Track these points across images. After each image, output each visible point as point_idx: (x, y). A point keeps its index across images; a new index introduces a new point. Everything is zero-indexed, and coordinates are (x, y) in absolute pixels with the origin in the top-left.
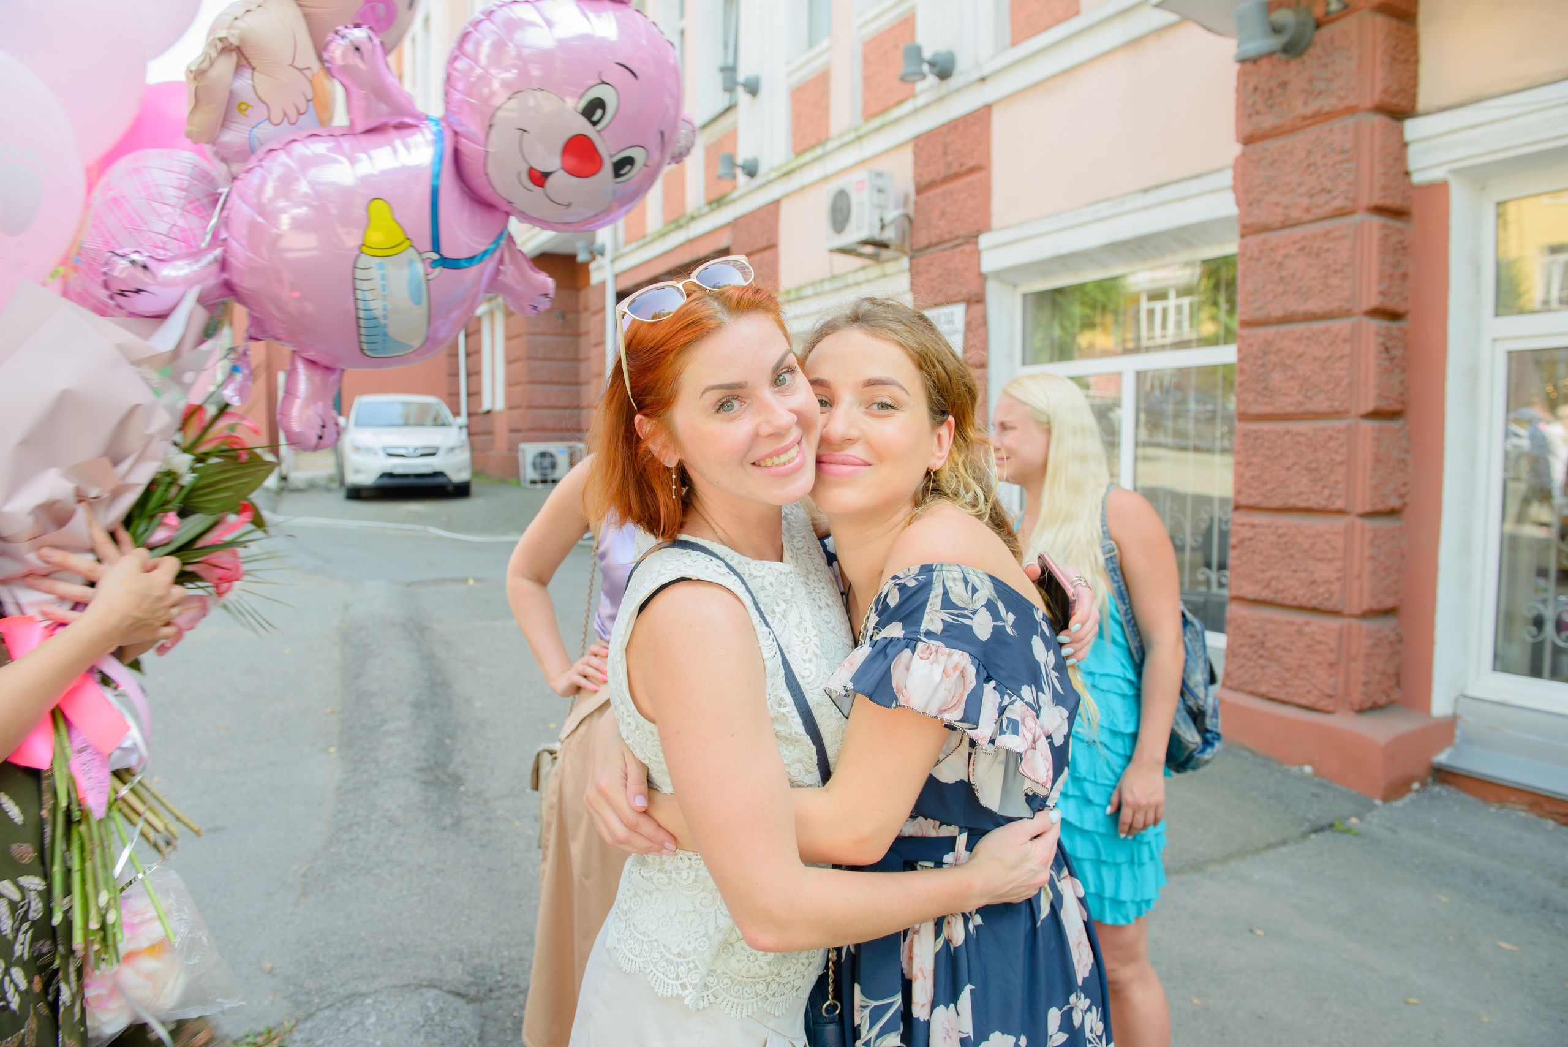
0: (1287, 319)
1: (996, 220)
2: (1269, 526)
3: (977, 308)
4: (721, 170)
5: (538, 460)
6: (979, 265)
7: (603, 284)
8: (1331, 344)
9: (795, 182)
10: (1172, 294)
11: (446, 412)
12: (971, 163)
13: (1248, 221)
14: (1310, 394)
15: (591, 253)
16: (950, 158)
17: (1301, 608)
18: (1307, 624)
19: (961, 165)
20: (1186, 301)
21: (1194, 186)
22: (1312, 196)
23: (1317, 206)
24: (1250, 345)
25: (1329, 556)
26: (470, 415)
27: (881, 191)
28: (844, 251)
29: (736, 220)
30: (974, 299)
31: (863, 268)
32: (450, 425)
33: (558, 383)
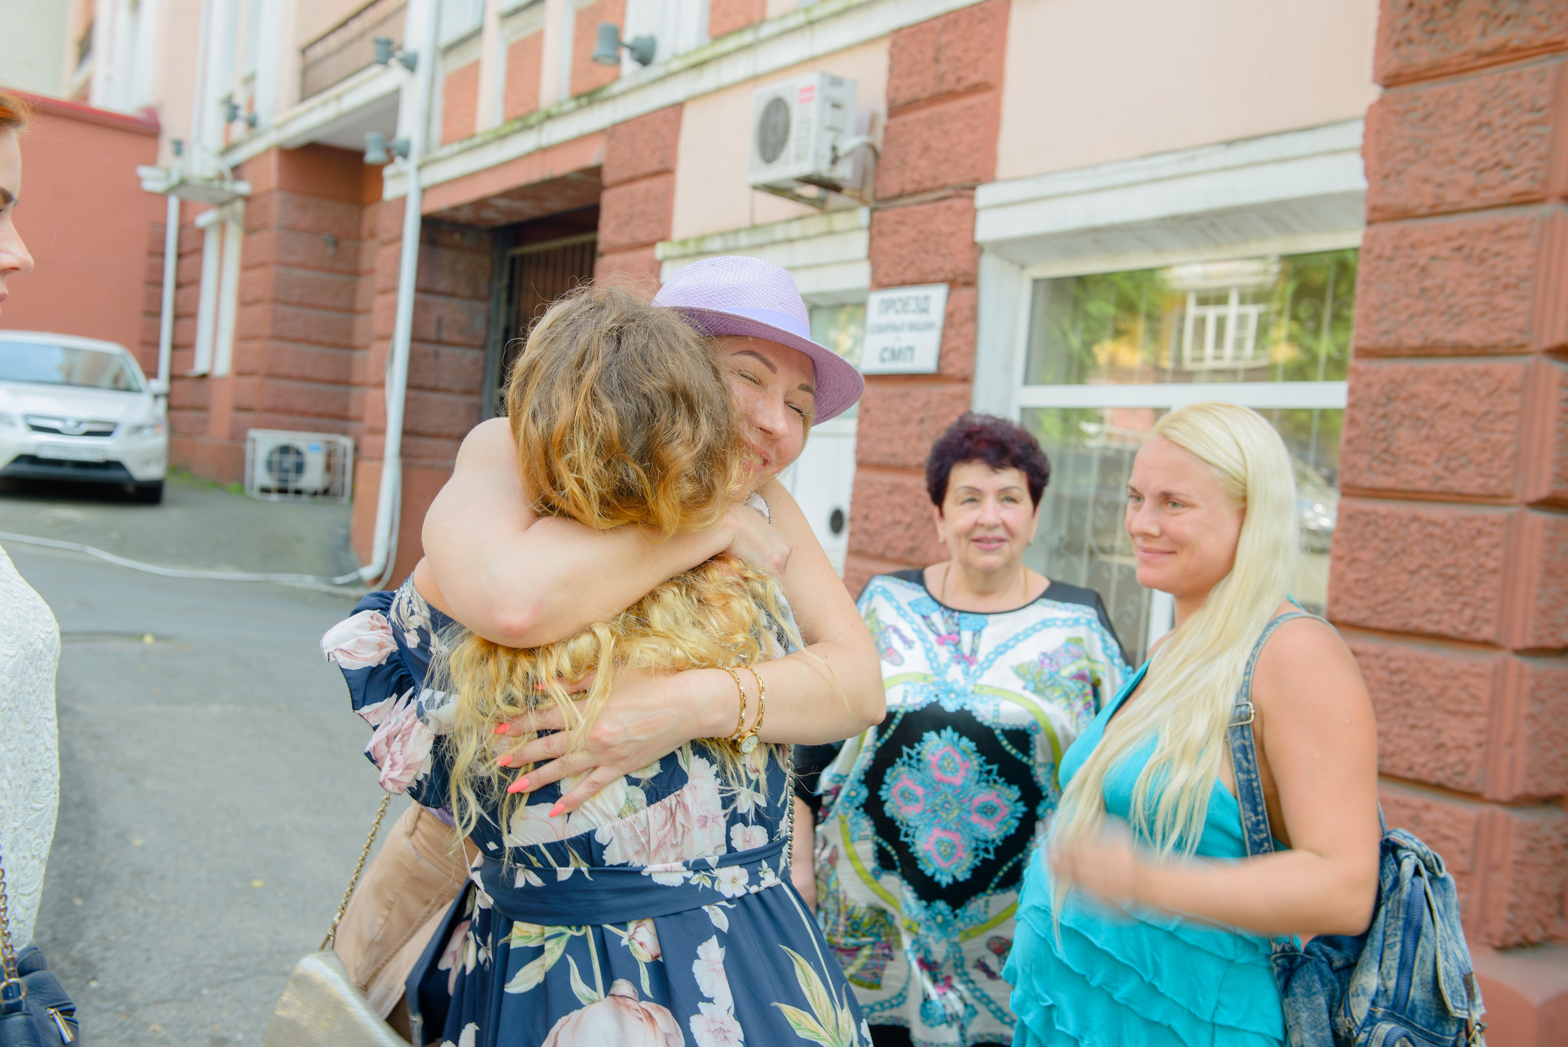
0: (1427, 352)
1: (1003, 169)
2: (1377, 656)
3: (964, 293)
4: (598, 49)
5: (276, 457)
6: (973, 231)
7: (402, 200)
8: (1490, 394)
9: (708, 79)
10: (1234, 298)
11: (134, 370)
12: (975, 78)
13: (1380, 201)
14: (1453, 464)
15: (388, 151)
16: (943, 68)
17: (1420, 783)
18: (1427, 807)
19: (959, 80)
20: (1253, 311)
21: (1303, 143)
22: (1481, 171)
23: (1487, 188)
24: (1369, 385)
25: (1467, 708)
26: (173, 378)
27: (836, 106)
28: (774, 189)
29: (615, 126)
30: (961, 279)
31: (800, 218)
32: (139, 391)
33: (318, 343)
